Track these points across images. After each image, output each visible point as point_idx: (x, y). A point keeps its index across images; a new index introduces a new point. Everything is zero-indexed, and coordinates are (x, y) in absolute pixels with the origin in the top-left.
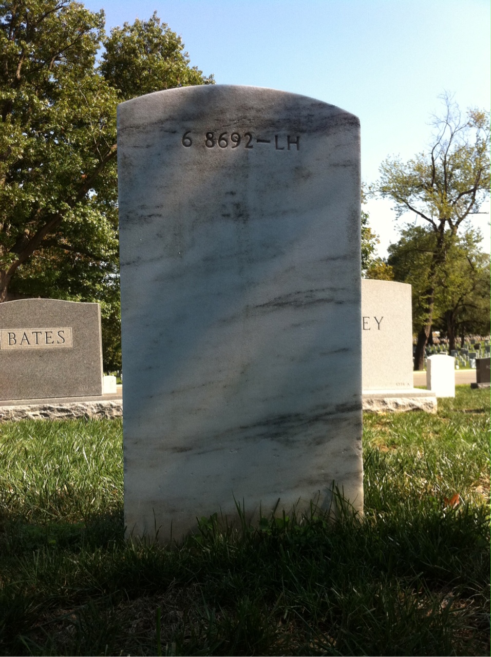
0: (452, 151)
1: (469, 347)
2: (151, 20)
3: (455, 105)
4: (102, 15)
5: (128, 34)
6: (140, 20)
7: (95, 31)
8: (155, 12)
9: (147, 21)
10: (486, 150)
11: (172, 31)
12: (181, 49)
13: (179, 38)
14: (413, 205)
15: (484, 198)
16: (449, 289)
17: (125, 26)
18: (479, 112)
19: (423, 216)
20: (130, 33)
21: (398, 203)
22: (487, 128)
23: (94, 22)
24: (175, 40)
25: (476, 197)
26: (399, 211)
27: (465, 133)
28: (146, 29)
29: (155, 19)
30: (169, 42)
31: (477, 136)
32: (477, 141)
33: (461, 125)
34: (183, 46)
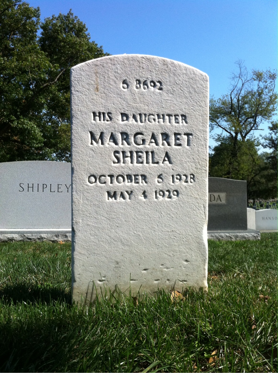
0: (243, 93)
1: (258, 205)
2: (68, 14)
3: (244, 68)
4: (38, 10)
5: (54, 22)
6: (62, 14)
7: (34, 19)
8: (71, 10)
9: (66, 15)
10: (264, 94)
11: (81, 21)
12: (85, 31)
13: (85, 25)
14: (221, 124)
15: (261, 121)
16: (241, 172)
17: (53, 17)
18: (260, 72)
19: (226, 130)
20: (56, 21)
21: (211, 122)
22: (264, 81)
23: (34, 14)
24: (82, 26)
25: (257, 120)
26: (212, 127)
27: (252, 84)
28: (65, 19)
29: (70, 14)
30: (78, 27)
31: (258, 86)
32: (258, 89)
33: (248, 79)
34: (87, 29)
